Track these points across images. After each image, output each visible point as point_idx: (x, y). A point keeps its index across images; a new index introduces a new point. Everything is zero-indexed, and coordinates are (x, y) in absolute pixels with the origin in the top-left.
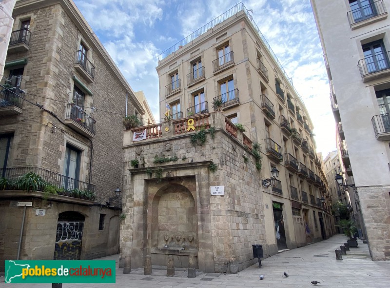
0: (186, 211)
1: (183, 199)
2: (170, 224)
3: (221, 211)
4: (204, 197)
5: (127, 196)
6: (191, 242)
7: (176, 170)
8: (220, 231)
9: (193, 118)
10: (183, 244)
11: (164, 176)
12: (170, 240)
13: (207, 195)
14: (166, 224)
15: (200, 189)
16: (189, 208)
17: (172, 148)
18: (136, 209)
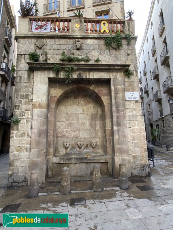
0: (88, 117)
1: (86, 105)
2: (70, 131)
3: (136, 116)
4: (120, 101)
5: (23, 96)
6: (93, 148)
7: (89, 72)
8: (136, 135)
9: (107, 21)
10: (85, 151)
11: (75, 76)
12: (70, 147)
13: (123, 100)
14: (66, 131)
15: (116, 93)
16: (92, 114)
17: (83, 47)
18: (36, 112)
